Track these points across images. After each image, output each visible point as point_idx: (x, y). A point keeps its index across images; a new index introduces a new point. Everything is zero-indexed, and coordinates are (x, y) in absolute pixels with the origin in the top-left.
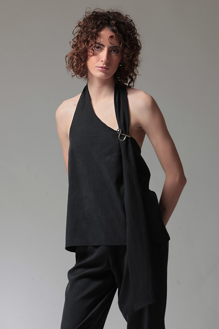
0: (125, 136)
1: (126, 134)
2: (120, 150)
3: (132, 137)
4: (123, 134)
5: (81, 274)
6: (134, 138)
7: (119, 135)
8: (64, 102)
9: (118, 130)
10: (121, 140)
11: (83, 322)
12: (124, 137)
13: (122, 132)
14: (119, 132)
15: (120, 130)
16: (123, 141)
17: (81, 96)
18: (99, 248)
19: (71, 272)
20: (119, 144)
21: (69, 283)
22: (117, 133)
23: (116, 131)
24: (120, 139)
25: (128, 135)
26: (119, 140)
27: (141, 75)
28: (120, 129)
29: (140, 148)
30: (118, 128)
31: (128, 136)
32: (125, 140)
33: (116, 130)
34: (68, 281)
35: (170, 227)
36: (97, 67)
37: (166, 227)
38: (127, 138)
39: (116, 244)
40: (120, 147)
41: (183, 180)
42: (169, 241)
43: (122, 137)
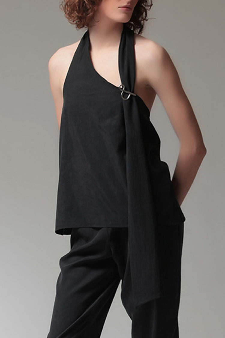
0: (129, 94)
1: (130, 92)
2: (122, 112)
3: (138, 95)
4: (126, 92)
5: (76, 262)
6: (140, 97)
7: (122, 92)
8: (59, 50)
9: (121, 87)
10: (124, 99)
11: (78, 320)
12: (127, 95)
13: (126, 89)
14: (122, 89)
15: (123, 87)
16: (127, 100)
17: (79, 44)
18: (101, 230)
19: (64, 260)
20: (122, 104)
21: (62, 274)
22: (119, 90)
24: (123, 97)
25: (133, 92)
28: (123, 85)
29: (149, 110)
30: (121, 84)
31: (133, 94)
32: (128, 99)
33: (119, 86)
34: (60, 270)
35: (185, 207)
37: (181, 207)
38: (131, 96)
39: (118, 227)
40: (122, 107)
41: (201, 151)
42: (185, 222)
43: (125, 95)
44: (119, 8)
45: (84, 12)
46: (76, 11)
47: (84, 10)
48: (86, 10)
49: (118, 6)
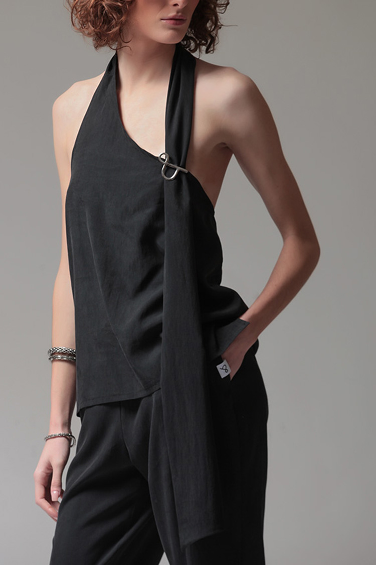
0: (175, 169)
3: (191, 172)
4: (172, 166)
7: (164, 166)
9: (163, 157)
10: (166, 178)
12: (172, 170)
13: (171, 160)
14: (164, 160)
15: (166, 156)
16: (171, 180)
20: (163, 183)
22: (160, 162)
23: (157, 157)
24: (165, 174)
25: (184, 167)
26: (163, 177)
27: (237, 26)
28: (167, 153)
30: (164, 152)
31: (184, 170)
32: (174, 178)
33: (159, 156)
36: (162, 19)
38: (180, 172)
40: (162, 193)
43: (169, 170)
44: (163, 21)
45: (104, 22)
46: (90, 22)
47: (104, 20)
48: (107, 21)
49: (161, 17)
